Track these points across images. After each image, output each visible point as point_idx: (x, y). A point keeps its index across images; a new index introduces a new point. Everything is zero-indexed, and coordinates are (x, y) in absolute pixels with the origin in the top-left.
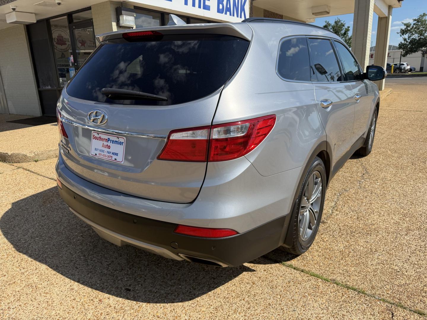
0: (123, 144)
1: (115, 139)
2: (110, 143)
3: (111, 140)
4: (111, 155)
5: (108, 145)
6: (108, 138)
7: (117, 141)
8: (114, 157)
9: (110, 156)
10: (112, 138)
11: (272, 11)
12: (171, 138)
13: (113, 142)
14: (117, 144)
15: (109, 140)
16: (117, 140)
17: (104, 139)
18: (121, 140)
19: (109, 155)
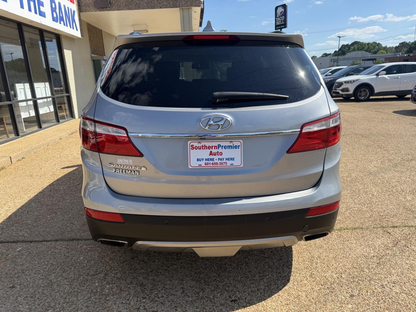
0: (240, 147)
1: (227, 144)
2: (222, 149)
3: (222, 146)
4: (225, 161)
5: (219, 152)
6: (218, 145)
7: (231, 146)
8: (229, 163)
9: (224, 163)
10: (223, 144)
11: (93, 25)
12: (304, 131)
13: (225, 147)
14: (232, 148)
15: (220, 147)
16: (231, 144)
17: (212, 147)
18: (236, 144)
19: (221, 162)
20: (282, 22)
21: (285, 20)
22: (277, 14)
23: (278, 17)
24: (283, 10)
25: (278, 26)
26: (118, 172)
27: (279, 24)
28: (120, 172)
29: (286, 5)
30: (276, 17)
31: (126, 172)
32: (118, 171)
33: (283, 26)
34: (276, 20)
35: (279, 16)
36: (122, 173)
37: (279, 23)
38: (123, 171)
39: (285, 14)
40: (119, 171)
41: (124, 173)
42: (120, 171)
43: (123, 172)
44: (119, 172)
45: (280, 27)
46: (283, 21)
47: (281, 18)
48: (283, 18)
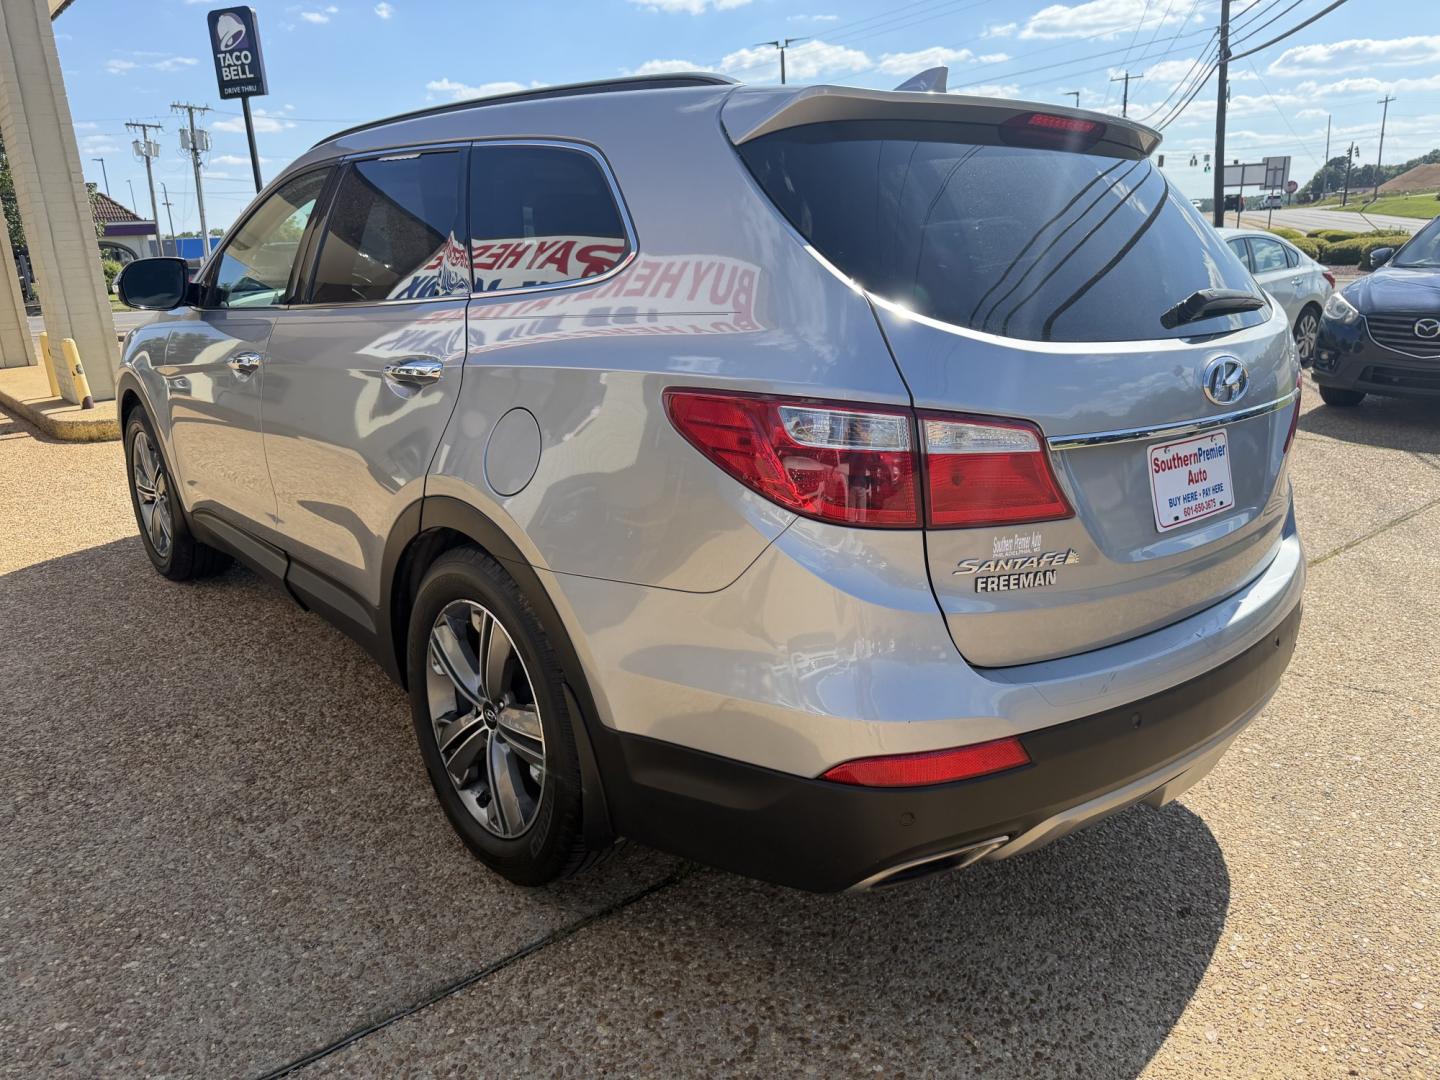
4: (1212, 496)
5: (1202, 470)
6: (1198, 449)
8: (1218, 499)
9: (1212, 501)
17: (1190, 456)
19: (1208, 499)
20: (244, 73)
21: (256, 65)
22: (221, 41)
23: (225, 52)
24: (242, 28)
25: (232, 83)
26: (993, 589)
27: (234, 78)
28: (1002, 588)
29: (252, 10)
30: (216, 50)
31: (1018, 584)
32: (995, 586)
33: (250, 88)
34: (217, 61)
35: (227, 46)
36: (1006, 588)
37: (233, 73)
38: (1009, 580)
39: (249, 41)
40: (998, 585)
41: (1012, 587)
42: (1002, 583)
43: (1008, 585)
44: (996, 589)
45: (238, 88)
46: (247, 67)
47: (238, 58)
48: (246, 57)
